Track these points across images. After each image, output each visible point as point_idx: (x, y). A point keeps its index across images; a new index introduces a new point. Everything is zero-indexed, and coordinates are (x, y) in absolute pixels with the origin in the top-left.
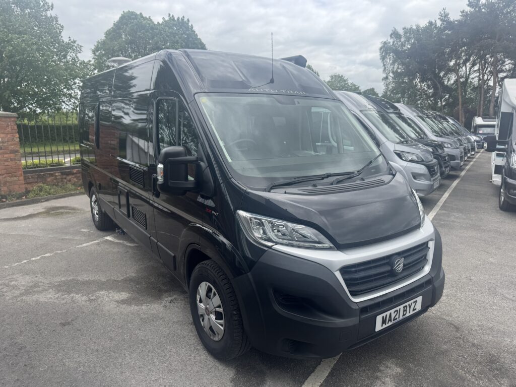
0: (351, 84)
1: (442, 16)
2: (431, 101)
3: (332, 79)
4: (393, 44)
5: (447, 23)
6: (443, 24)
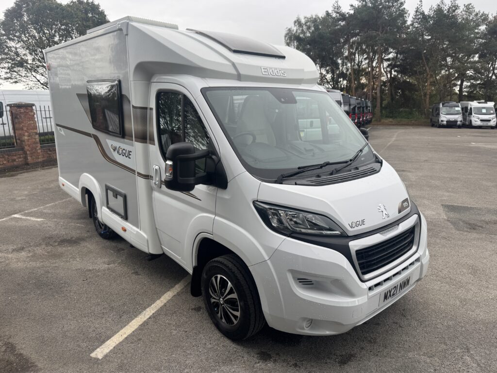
1: (335, 8)
2: (331, 85)
4: (296, 32)
5: (340, 15)
6: (337, 16)
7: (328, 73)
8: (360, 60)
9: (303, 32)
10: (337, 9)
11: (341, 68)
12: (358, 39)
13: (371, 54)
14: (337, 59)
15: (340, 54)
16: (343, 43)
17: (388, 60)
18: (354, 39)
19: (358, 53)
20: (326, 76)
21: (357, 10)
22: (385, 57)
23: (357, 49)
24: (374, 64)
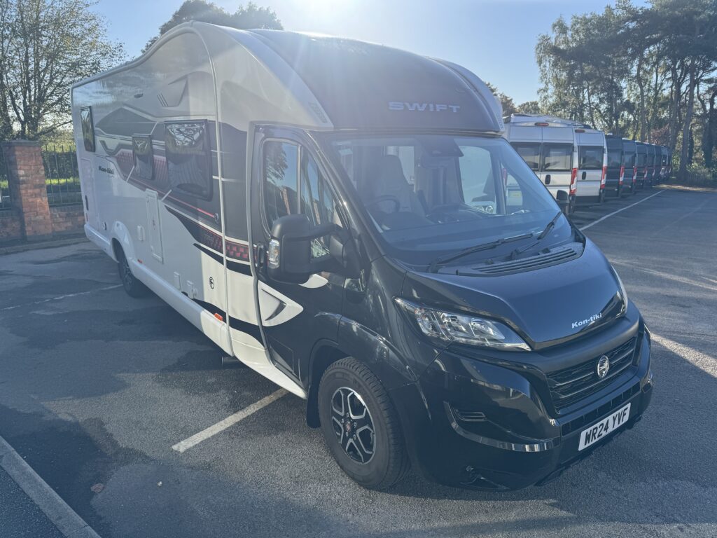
4: (556, 41)
6: (623, 14)
7: (601, 101)
8: (659, 82)
9: (566, 42)
10: (625, 3)
11: (625, 96)
12: (658, 48)
13: (679, 75)
14: (619, 81)
15: (624, 73)
16: (630, 55)
17: (710, 81)
18: (651, 48)
19: (657, 71)
20: (599, 107)
22: (702, 76)
23: (655, 64)
24: (684, 88)
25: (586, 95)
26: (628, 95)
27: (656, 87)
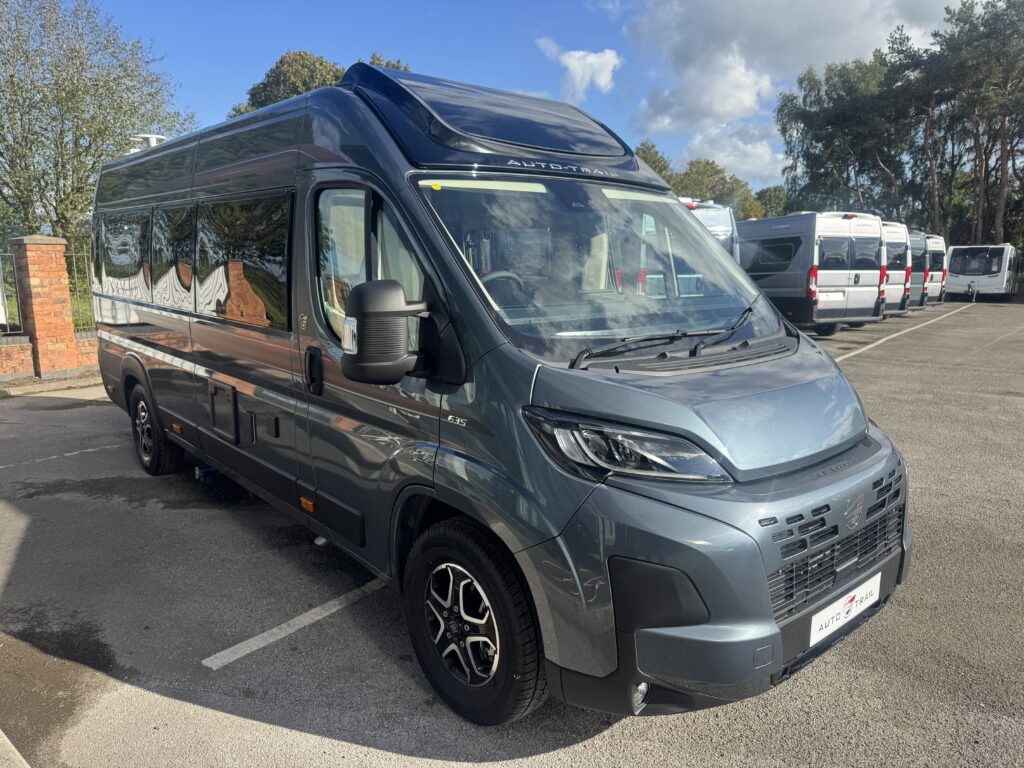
0: (731, 178)
1: (895, 43)
2: (883, 210)
3: (690, 170)
4: (804, 101)
5: (906, 57)
6: (900, 59)
7: (873, 180)
8: (956, 152)
9: (818, 101)
10: (901, 44)
11: (909, 174)
12: (953, 106)
13: (984, 139)
14: (900, 154)
16: (913, 117)
18: (943, 107)
19: (952, 139)
20: (872, 190)
21: (951, 44)
22: (1017, 144)
23: (950, 128)
24: (992, 162)
25: (852, 174)
26: (914, 173)
27: (953, 161)
